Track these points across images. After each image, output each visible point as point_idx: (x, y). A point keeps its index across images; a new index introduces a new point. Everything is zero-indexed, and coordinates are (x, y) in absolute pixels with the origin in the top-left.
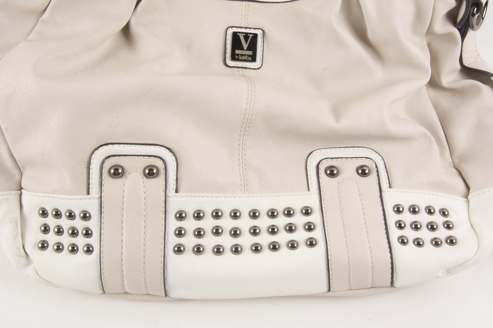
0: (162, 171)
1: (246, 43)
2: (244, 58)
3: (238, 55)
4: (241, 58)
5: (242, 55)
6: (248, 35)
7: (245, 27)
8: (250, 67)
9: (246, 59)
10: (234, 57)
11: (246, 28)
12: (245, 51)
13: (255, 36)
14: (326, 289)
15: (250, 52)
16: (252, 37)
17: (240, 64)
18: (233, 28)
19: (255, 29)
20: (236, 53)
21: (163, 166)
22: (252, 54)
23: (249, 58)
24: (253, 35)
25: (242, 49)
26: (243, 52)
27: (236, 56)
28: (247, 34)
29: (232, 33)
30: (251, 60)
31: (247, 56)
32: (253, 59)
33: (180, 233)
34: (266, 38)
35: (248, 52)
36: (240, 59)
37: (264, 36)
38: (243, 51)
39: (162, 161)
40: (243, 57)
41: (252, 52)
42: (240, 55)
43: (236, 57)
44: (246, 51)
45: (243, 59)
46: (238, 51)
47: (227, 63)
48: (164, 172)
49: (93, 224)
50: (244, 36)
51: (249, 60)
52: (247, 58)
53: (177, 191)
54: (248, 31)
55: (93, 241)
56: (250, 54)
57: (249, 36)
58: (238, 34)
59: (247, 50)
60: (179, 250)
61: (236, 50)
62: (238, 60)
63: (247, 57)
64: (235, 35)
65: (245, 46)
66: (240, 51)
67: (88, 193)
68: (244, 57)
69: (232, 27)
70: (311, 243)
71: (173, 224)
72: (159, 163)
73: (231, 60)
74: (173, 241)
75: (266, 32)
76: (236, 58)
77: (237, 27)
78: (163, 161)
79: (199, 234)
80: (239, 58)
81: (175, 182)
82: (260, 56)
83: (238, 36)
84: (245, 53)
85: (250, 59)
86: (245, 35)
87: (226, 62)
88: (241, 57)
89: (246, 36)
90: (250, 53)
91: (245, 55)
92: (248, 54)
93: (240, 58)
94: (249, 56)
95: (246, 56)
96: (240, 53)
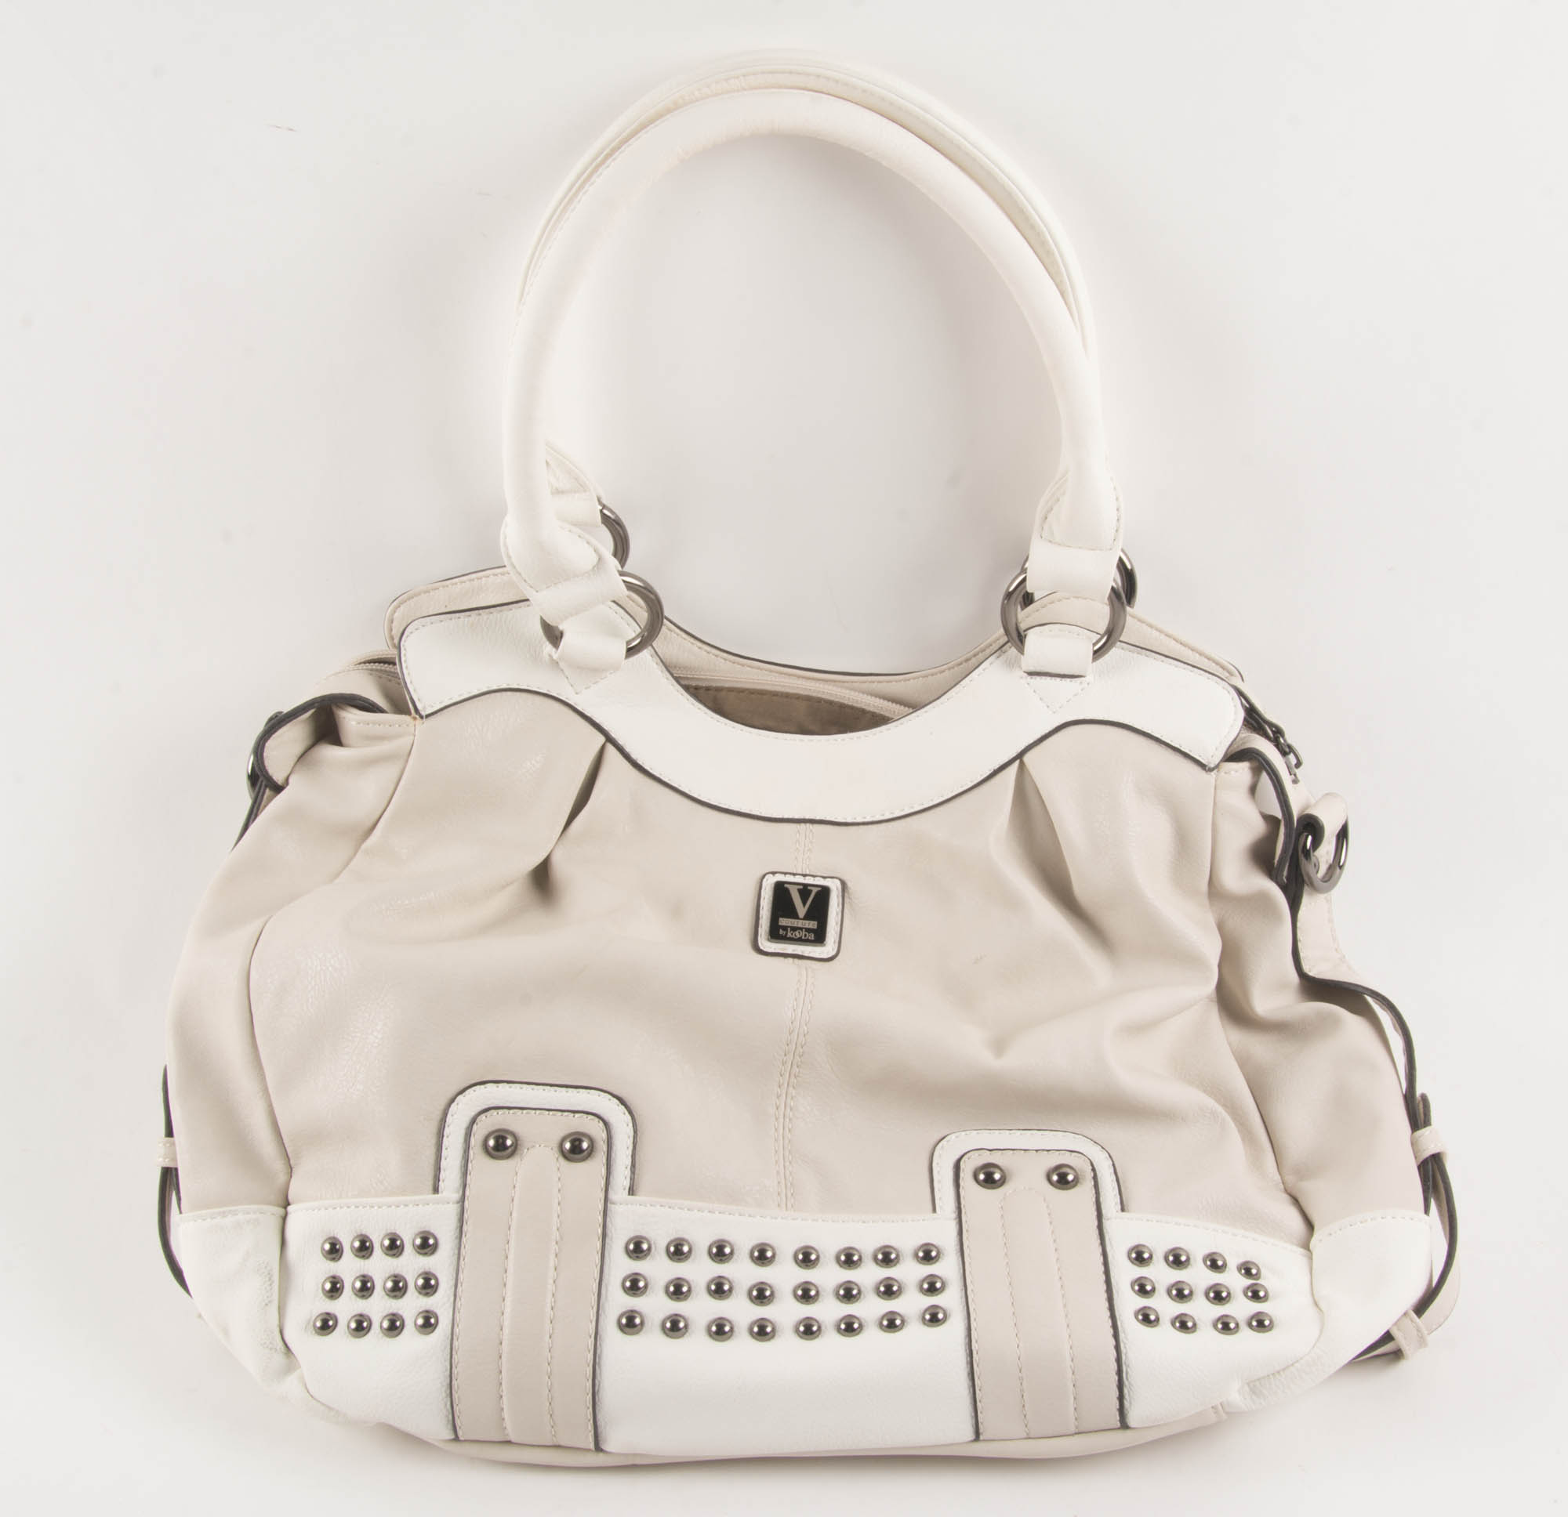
0: (602, 1147)
1: (804, 904)
2: (797, 934)
3: (785, 928)
4: (792, 934)
5: (794, 929)
6: (809, 888)
7: (804, 873)
8: (811, 955)
9: (803, 938)
10: (776, 934)
11: (805, 875)
12: (800, 921)
13: (824, 892)
14: (971, 1436)
15: (812, 922)
16: (818, 893)
17: (790, 948)
18: (777, 875)
19: (824, 878)
20: (780, 924)
21: (604, 1135)
22: (816, 928)
23: (810, 936)
24: (820, 889)
25: (794, 915)
26: (796, 923)
27: (781, 931)
28: (805, 886)
29: (773, 886)
30: (813, 939)
32: (819, 937)
33: (634, 1286)
34: (849, 898)
35: (807, 922)
37: (846, 894)
38: (796, 920)
39: (601, 1124)
40: (797, 933)
41: (816, 922)
42: (789, 929)
43: (781, 932)
44: (804, 921)
45: (796, 937)
46: (785, 919)
47: (760, 944)
48: (605, 1148)
49: (440, 1263)
50: (799, 890)
51: (810, 940)
52: (805, 935)
53: (632, 1191)
54: (809, 880)
55: (439, 1303)
56: (811, 927)
57: (811, 891)
58: (786, 885)
59: (807, 917)
60: (630, 1323)
61: (781, 919)
62: (784, 939)
63: (804, 933)
64: (780, 890)
65: (802, 910)
66: (790, 920)
67: (436, 1190)
68: (799, 932)
69: (774, 873)
70: (934, 1318)
71: (621, 1266)
72: (596, 1129)
73: (768, 940)
74: (618, 1302)
75: (849, 884)
76: (781, 934)
77: (785, 873)
78: (606, 1123)
79: (678, 1290)
80: (786, 934)
81: (628, 1172)
82: (833, 932)
83: (787, 890)
84: (800, 925)
85: (812, 937)
86: (801, 887)
87: (758, 944)
88: (792, 932)
89: (805, 891)
90: (812, 924)
91: (801, 929)
92: (807, 926)
93: (789, 935)
94: (808, 930)
95: (804, 930)
96: (790, 925)
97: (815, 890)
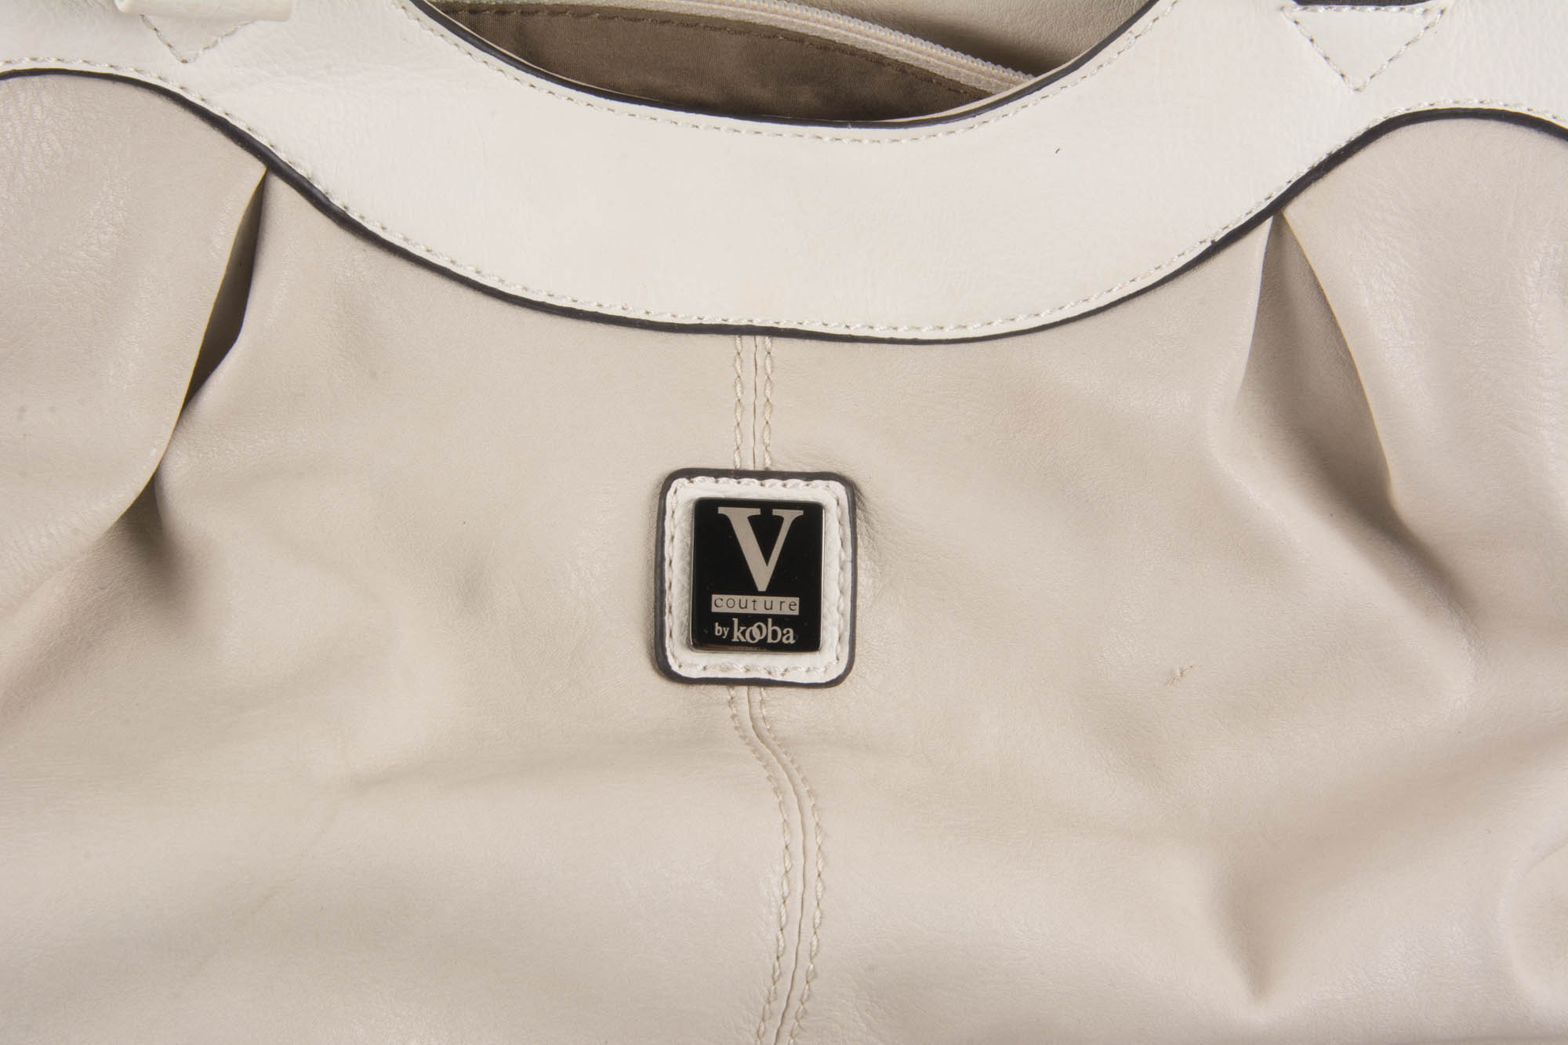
1: (767, 555)
2: (756, 632)
3: (726, 619)
4: (743, 633)
5: (747, 620)
6: (776, 512)
7: (760, 468)
8: (788, 678)
9: (770, 640)
10: (706, 632)
11: (763, 475)
12: (760, 599)
15: (789, 600)
16: (796, 523)
17: (737, 664)
18: (698, 479)
19: (809, 477)
20: (714, 609)
22: (796, 613)
23: (783, 635)
24: (800, 513)
25: (746, 586)
26: (750, 605)
27: (717, 627)
28: (766, 506)
29: (691, 506)
30: (792, 641)
31: (773, 625)
32: (805, 635)
34: (868, 522)
35: (777, 600)
36: (735, 639)
37: (858, 511)
38: (751, 598)
40: (754, 629)
41: (797, 600)
42: (736, 621)
43: (719, 630)
44: (769, 599)
45: (752, 638)
46: (725, 597)
47: (671, 660)
50: (752, 519)
51: (785, 641)
52: (775, 633)
54: (773, 490)
56: (786, 611)
57: (780, 520)
58: (722, 510)
59: (774, 589)
61: (715, 597)
62: (725, 644)
63: (770, 629)
64: (707, 513)
65: (762, 571)
66: (737, 598)
68: (759, 627)
69: (690, 473)
73: (689, 647)
75: (865, 488)
76: (717, 634)
77: (717, 474)
80: (731, 633)
83: (725, 520)
84: (760, 610)
85: (789, 636)
86: (757, 512)
87: (665, 657)
88: (742, 628)
89: (765, 516)
90: (788, 606)
91: (763, 618)
92: (776, 611)
93: (737, 635)
94: (781, 621)
95: (770, 620)
96: (736, 610)
97: (789, 517)
